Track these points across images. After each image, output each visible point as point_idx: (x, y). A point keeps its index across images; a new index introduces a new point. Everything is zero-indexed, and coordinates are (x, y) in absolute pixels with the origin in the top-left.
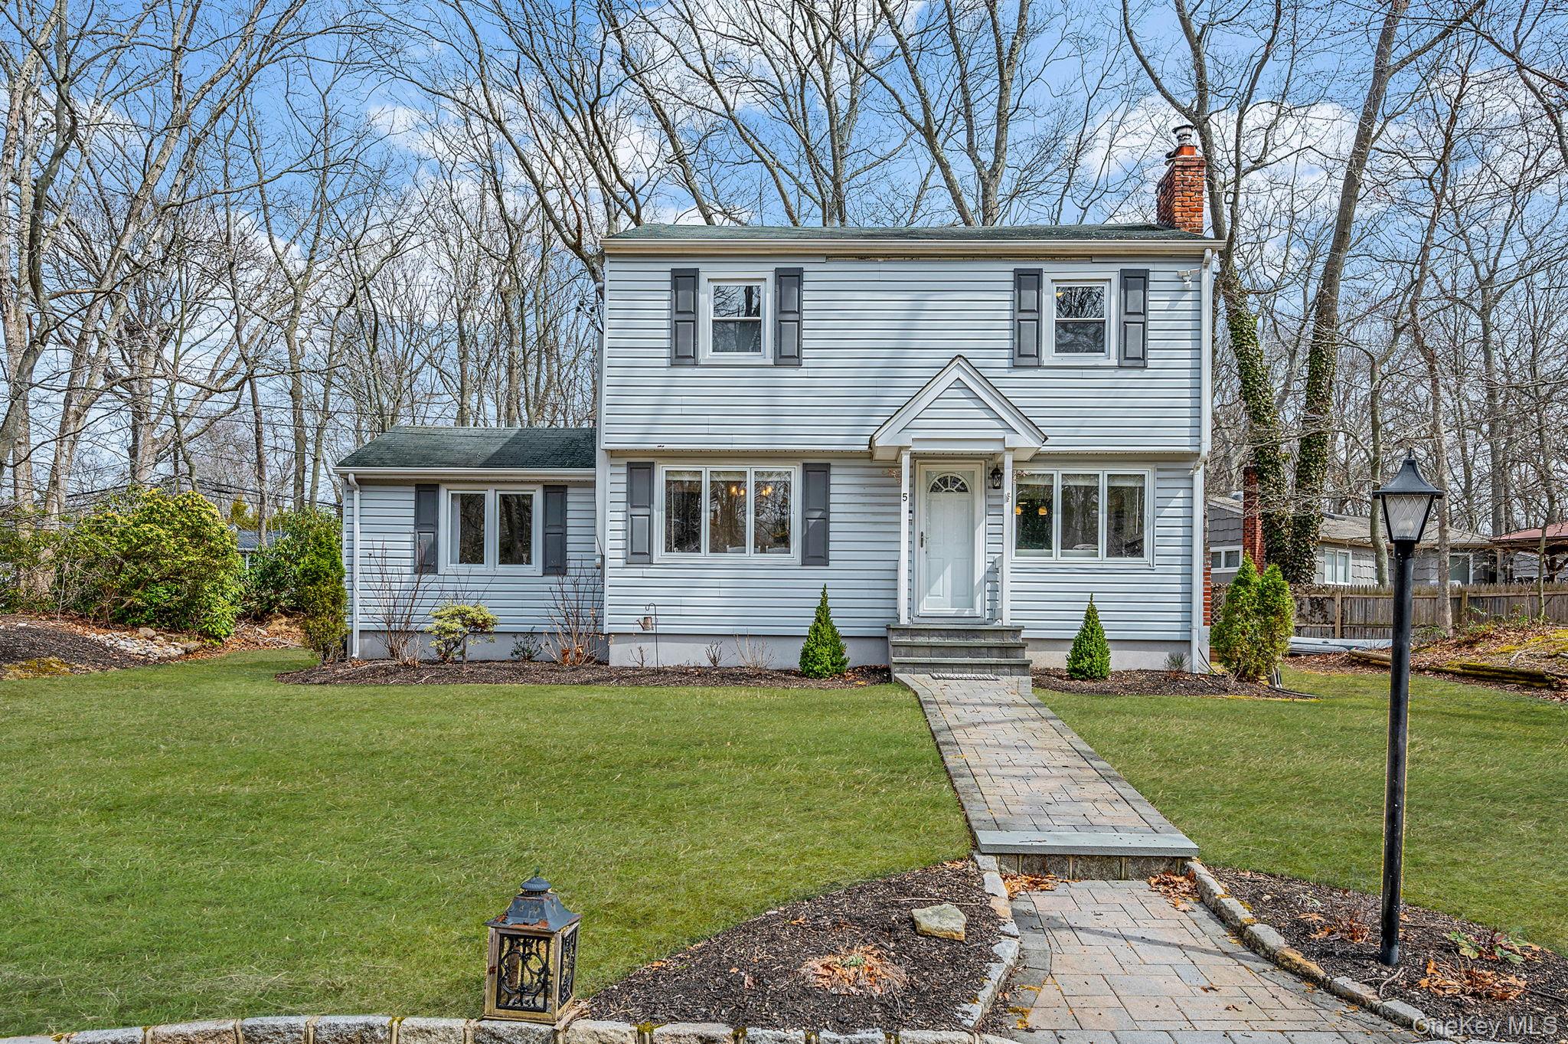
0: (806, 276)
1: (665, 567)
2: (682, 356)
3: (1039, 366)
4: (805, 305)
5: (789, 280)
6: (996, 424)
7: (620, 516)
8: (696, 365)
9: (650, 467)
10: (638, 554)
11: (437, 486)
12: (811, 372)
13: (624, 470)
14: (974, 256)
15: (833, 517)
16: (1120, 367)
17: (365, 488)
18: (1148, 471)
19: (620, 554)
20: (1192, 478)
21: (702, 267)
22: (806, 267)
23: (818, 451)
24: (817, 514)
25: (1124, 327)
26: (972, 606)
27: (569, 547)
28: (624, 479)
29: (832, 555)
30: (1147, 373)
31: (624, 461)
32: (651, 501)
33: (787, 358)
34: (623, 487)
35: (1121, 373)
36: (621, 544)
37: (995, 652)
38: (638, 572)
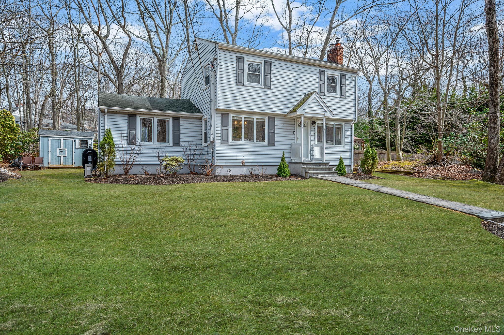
0: (272, 64)
1: (232, 145)
2: (240, 83)
3: (324, 96)
4: (272, 72)
5: (268, 64)
6: (323, 110)
7: (219, 129)
8: (244, 86)
9: (228, 115)
10: (224, 141)
11: (136, 115)
12: (273, 91)
13: (220, 115)
14: (310, 65)
15: (276, 132)
16: (340, 98)
17: (109, 114)
18: (343, 124)
19: (219, 141)
20: (352, 126)
21: (245, 57)
22: (272, 61)
23: (273, 113)
24: (272, 131)
25: (341, 87)
26: (308, 157)
27: (181, 137)
28: (220, 118)
29: (276, 143)
30: (346, 100)
31: (220, 113)
32: (228, 125)
33: (267, 86)
34: (220, 121)
35: (341, 99)
36: (219, 138)
37: (327, 169)
38: (224, 146)
